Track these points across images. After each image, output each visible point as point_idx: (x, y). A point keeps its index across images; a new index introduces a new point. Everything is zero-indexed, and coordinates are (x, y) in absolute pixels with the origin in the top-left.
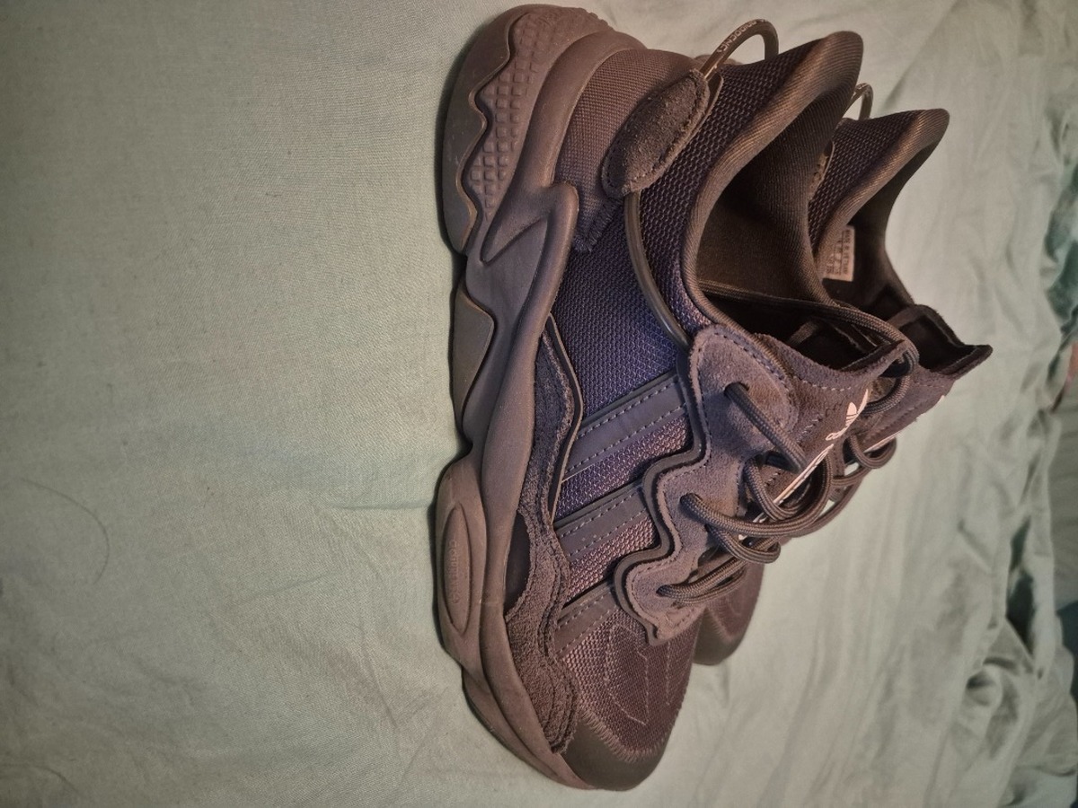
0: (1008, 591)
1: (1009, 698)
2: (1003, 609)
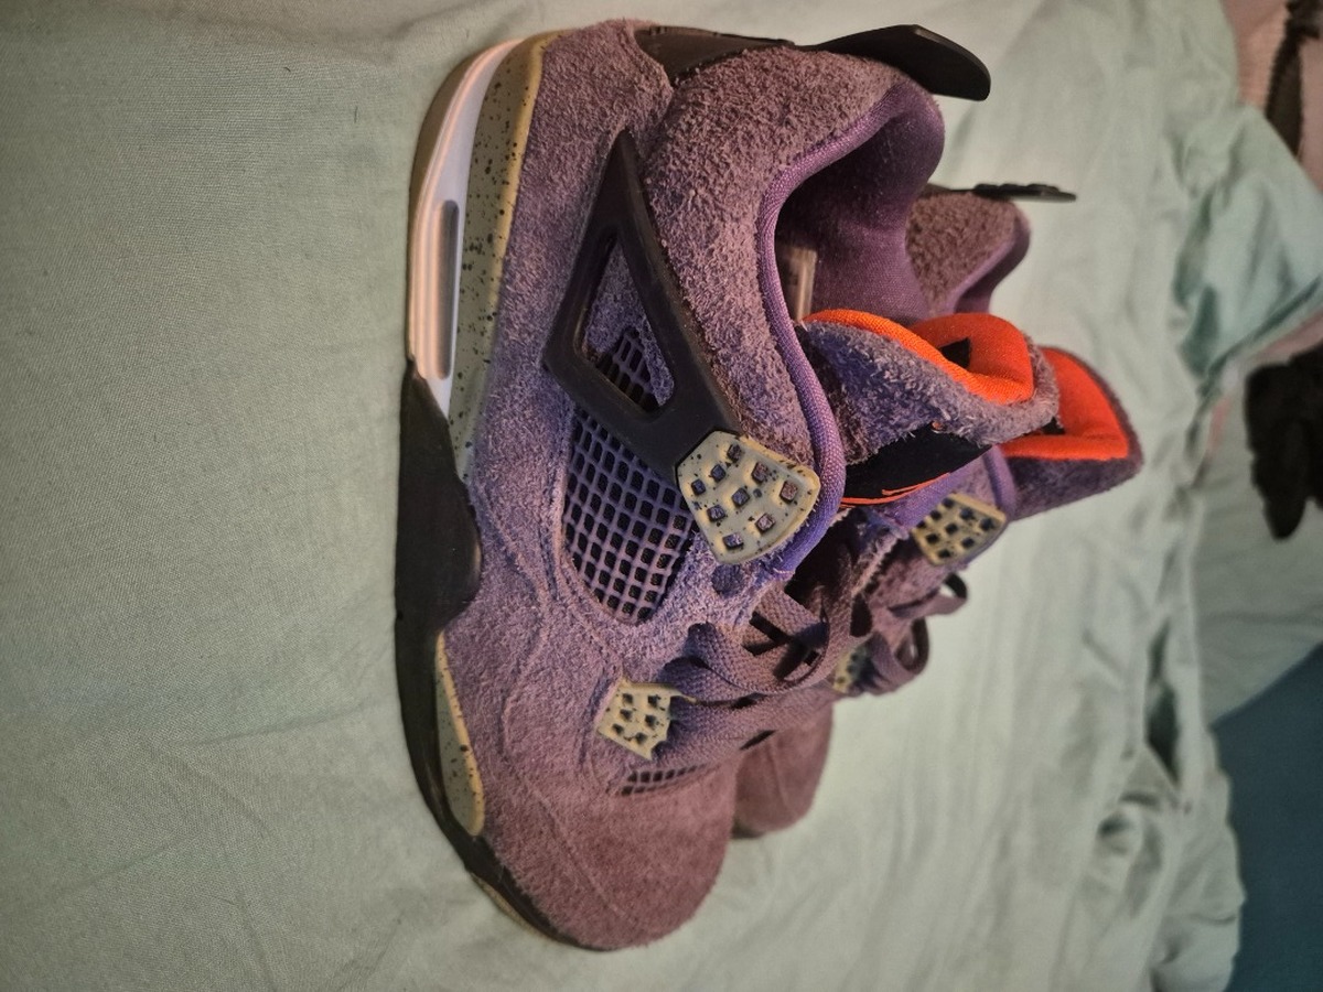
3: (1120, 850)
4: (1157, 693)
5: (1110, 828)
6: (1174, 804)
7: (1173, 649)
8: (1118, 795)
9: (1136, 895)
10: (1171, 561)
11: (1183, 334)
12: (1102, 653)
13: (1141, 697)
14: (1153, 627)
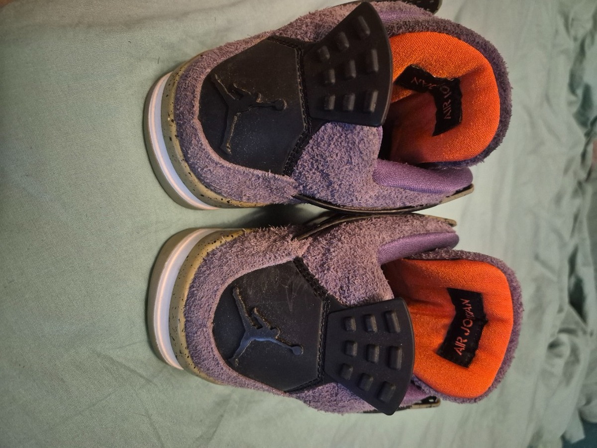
0: (569, 289)
1: (574, 351)
2: (566, 299)
3: (559, 356)
4: (573, 280)
5: (553, 346)
6: (585, 332)
7: (579, 260)
8: (557, 330)
9: (568, 376)
10: (576, 218)
11: (575, 108)
12: (544, 264)
13: (566, 283)
14: (570, 250)
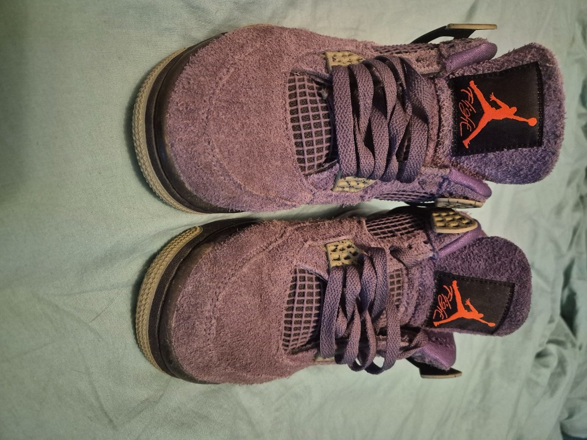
3: (546, 366)
4: (566, 292)
5: (540, 355)
6: (574, 345)
7: (575, 272)
8: (546, 340)
9: (553, 387)
10: (575, 232)
13: (559, 295)
14: (566, 262)
